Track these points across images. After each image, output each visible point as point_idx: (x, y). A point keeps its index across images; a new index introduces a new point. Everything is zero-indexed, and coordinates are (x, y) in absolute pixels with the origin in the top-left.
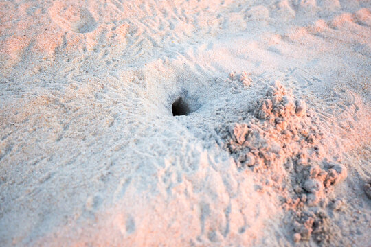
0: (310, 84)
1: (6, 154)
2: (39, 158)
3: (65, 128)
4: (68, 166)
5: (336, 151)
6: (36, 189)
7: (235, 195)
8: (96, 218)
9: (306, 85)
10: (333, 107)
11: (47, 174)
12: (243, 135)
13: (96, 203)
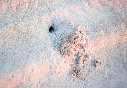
0: (92, 25)
1: (4, 45)
2: (12, 47)
3: (19, 38)
4: (19, 50)
5: (91, 51)
6: (12, 57)
7: (59, 64)
8: (25, 68)
9: (90, 26)
10: (94, 36)
11: (14, 52)
12: (64, 48)
13: (25, 63)
